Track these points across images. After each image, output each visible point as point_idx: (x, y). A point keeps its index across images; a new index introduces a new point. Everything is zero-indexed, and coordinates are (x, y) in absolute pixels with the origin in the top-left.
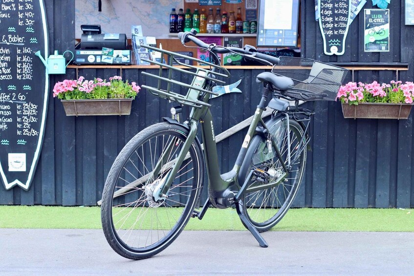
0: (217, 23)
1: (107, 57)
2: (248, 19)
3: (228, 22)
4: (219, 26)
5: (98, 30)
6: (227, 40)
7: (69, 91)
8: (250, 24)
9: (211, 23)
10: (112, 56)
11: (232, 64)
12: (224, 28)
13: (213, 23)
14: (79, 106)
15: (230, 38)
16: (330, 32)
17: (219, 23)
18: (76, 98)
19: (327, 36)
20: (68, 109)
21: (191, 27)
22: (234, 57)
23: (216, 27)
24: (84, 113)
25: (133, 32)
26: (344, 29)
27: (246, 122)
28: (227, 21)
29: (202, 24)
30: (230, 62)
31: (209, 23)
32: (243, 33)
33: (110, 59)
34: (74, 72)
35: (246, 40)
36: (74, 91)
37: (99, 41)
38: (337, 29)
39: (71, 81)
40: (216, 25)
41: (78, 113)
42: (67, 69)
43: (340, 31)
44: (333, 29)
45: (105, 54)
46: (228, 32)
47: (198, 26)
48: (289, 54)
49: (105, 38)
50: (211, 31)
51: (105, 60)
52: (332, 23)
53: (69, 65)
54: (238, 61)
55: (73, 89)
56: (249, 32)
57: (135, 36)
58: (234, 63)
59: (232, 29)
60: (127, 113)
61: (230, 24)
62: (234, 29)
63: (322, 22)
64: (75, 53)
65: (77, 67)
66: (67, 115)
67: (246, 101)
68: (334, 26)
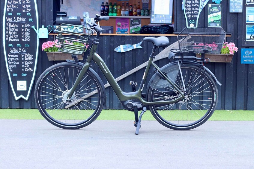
0: (127, 10)
1: (70, 29)
2: (144, 8)
3: (133, 10)
4: (128, 12)
5: (66, 15)
6: (132, 20)
7: (50, 47)
8: (145, 11)
9: (123, 10)
10: (73, 29)
11: (135, 33)
12: (131, 13)
13: (125, 10)
14: (56, 55)
16: (190, 16)
17: (128, 11)
18: (54, 51)
19: (188, 18)
20: (50, 57)
21: (113, 12)
22: (136, 29)
23: (127, 13)
24: (58, 59)
25: (84, 16)
26: (197, 14)
27: (145, 64)
28: (132, 9)
29: (118, 11)
30: (134, 32)
31: (122, 10)
32: (141, 16)
33: (72, 30)
34: (52, 37)
35: (143, 20)
36: (53, 47)
37: (66, 20)
38: (194, 14)
39: (51, 42)
40: (126, 12)
41: (55, 59)
42: (49, 35)
43: (195, 15)
44: (192, 14)
45: (69, 28)
46: (133, 15)
47: (116, 12)
48: (166, 27)
49: (69, 19)
50: (124, 15)
52: (191, 11)
53: (50, 33)
54: (138, 31)
55: (53, 46)
56: (145, 15)
57: (85, 18)
58: (136, 32)
59: (135, 14)
60: (81, 59)
61: (134, 11)
62: (136, 14)
63: (186, 11)
64: (53, 27)
65: (54, 34)
66: (49, 60)
67: (145, 53)
68: (192, 13)
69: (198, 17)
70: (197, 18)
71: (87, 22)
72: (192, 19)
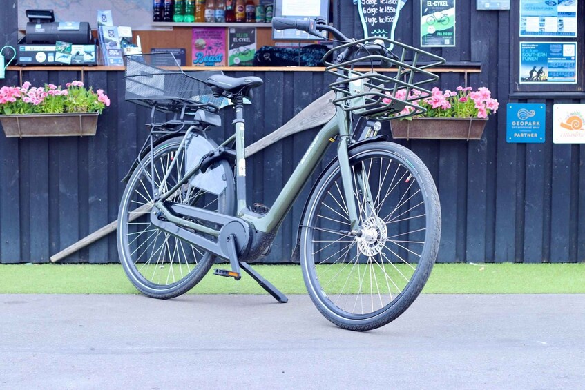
0: (219, 8)
1: (62, 54)
2: (263, 2)
3: (235, 7)
4: (222, 12)
5: (50, 17)
6: (233, 31)
7: (10, 102)
8: (266, 9)
9: (211, 8)
10: (70, 53)
11: (239, 65)
12: (230, 16)
13: (214, 8)
14: (24, 123)
15: (238, 29)
16: (373, 20)
17: (222, 8)
18: (19, 112)
19: (368, 25)
20: (8, 128)
21: (183, 13)
22: (244, 56)
23: (219, 13)
24: (31, 133)
25: (99, 20)
26: (392, 15)
27: (257, 144)
28: (234, 5)
29: (198, 9)
30: (238, 63)
31: (208, 8)
32: (255, 22)
33: (67, 57)
34: (16, 76)
35: (261, 31)
36: (16, 103)
37: (52, 32)
38: (383, 15)
39: (12, 88)
40: (217, 11)
41: (22, 133)
42: (7, 72)
43: (387, 18)
44: (378, 15)
45: (60, 51)
46: (234, 21)
47: (193, 13)
48: (320, 51)
49: (60, 28)
50: (212, 19)
51: (60, 58)
52: (376, 7)
53: (9, 65)
54: (249, 61)
55: (15, 100)
56: (265, 20)
57: (102, 25)
58: (244, 64)
59: (240, 17)
60: (91, 132)
61: (237, 9)
62: (244, 17)
63: (363, 6)
64: (17, 50)
65: (20, 69)
66: (7, 136)
67: (258, 115)
68: (378, 11)
69: (395, 21)
70: (391, 24)
71: (106, 35)
72: (378, 26)
